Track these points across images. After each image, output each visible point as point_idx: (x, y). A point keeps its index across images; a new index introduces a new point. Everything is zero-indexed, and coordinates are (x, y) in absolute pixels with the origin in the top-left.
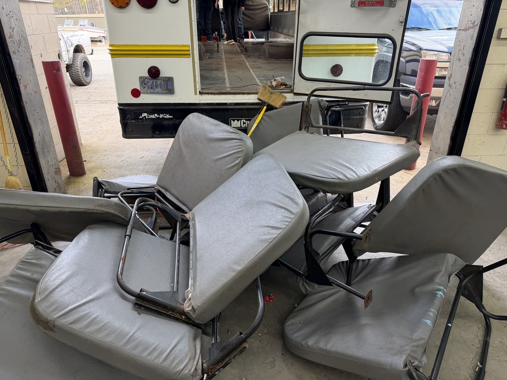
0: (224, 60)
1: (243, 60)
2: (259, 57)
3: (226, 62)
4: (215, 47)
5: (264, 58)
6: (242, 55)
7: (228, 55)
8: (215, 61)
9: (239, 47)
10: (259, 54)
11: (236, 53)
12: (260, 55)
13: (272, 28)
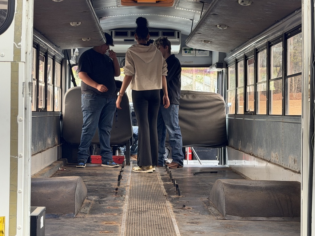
0: (124, 217)
1: (169, 219)
2: (205, 209)
3: (129, 223)
4: (113, 180)
5: (216, 212)
6: (169, 204)
7: (136, 203)
8: (103, 220)
9: (164, 180)
10: (205, 199)
11: (155, 197)
12: (208, 204)
13: (232, 142)
